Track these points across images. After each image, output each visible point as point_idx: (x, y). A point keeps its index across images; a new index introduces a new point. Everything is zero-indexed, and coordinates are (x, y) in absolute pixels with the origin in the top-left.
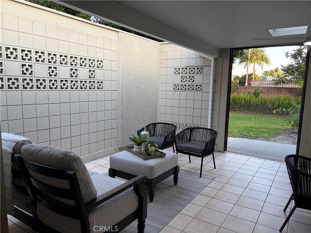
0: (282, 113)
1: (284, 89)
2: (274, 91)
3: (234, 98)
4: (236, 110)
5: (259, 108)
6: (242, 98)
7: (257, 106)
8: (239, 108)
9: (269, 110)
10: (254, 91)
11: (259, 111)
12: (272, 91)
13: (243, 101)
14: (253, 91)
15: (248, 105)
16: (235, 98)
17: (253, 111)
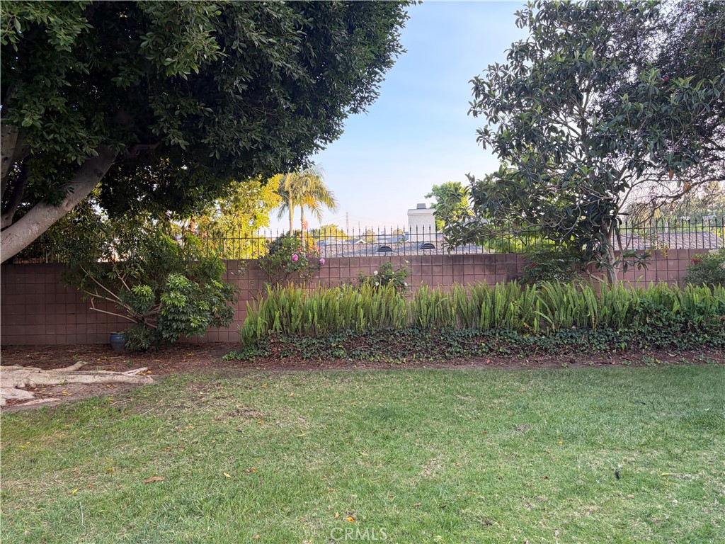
0: (509, 351)
1: (471, 262)
2: (440, 268)
3: (323, 305)
4: (338, 358)
5: (423, 338)
6: (357, 305)
7: (417, 332)
8: (349, 348)
9: (463, 345)
10: (380, 274)
11: (427, 351)
12: (435, 269)
13: (362, 316)
14: (376, 272)
15: (384, 331)
16: (327, 305)
17: (406, 352)
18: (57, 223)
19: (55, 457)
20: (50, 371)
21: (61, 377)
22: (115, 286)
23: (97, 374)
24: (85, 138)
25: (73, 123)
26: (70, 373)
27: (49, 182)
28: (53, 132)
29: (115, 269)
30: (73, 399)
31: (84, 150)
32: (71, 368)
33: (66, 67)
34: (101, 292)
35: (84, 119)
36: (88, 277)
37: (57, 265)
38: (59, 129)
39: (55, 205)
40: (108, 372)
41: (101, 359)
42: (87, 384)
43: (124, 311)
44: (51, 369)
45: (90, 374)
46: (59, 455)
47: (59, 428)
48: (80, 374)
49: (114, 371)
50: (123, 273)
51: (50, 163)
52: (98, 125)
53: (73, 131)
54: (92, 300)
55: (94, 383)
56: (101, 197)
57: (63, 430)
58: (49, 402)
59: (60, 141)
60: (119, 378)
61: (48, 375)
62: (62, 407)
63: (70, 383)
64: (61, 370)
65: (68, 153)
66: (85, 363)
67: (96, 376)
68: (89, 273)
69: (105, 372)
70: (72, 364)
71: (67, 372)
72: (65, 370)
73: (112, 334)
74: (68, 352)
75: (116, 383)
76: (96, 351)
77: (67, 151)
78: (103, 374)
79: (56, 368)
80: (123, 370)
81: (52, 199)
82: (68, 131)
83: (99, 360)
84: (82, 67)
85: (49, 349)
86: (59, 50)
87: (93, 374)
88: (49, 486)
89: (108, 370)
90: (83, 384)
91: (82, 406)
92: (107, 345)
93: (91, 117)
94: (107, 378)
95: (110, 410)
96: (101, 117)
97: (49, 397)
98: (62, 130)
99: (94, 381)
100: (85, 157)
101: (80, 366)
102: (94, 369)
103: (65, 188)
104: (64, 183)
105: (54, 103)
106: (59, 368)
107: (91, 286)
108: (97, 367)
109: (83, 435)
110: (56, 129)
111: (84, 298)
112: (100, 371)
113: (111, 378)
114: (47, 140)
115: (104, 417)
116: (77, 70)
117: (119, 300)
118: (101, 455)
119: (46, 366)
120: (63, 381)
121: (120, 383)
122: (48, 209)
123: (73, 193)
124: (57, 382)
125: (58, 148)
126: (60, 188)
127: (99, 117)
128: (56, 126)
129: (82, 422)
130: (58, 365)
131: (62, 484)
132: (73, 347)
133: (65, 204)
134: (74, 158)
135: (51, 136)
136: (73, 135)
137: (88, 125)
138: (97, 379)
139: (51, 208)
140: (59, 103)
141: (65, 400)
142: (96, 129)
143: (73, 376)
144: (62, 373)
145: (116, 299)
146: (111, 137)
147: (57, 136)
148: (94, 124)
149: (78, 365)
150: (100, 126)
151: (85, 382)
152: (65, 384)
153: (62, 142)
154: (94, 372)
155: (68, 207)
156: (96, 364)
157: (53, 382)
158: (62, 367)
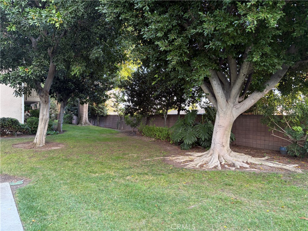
18: (261, 99)
19: (259, 193)
20: (255, 158)
21: (260, 161)
22: (284, 126)
23: (275, 163)
24: (277, 62)
25: (272, 57)
26: (263, 161)
27: (260, 82)
28: (264, 62)
29: (284, 118)
30: (265, 171)
31: (276, 67)
32: (263, 159)
33: (272, 34)
34: (277, 128)
35: (277, 54)
36: (272, 121)
37: (258, 116)
38: (266, 60)
39: (261, 91)
40: (280, 163)
41: (276, 157)
42: (271, 167)
43: (288, 138)
44: (256, 157)
45: (272, 163)
46: (261, 193)
47: (260, 182)
48: (267, 162)
49: (282, 163)
50: (288, 120)
51: (261, 75)
52: (283, 56)
53: (272, 60)
54: (273, 131)
55: (273, 167)
56: (279, 87)
57: (262, 183)
58: (255, 171)
59: (266, 65)
60: (285, 167)
61: (254, 159)
62: (261, 174)
63: (263, 165)
64: (259, 158)
65: (269, 70)
66: (269, 157)
67: (275, 164)
68: (272, 120)
69: (278, 163)
70: (264, 157)
71: (262, 160)
72: (261, 159)
73: (280, 147)
74: (261, 152)
75: (283, 169)
76: (273, 153)
77: (269, 69)
78: (277, 164)
79: (257, 157)
80: (286, 164)
81: (260, 89)
82: (270, 61)
83: (275, 157)
84: (279, 32)
85: (254, 149)
86: (270, 27)
87: (273, 163)
88: (257, 205)
89: (279, 162)
90: (269, 166)
91: (269, 176)
92: (278, 151)
93: (280, 53)
94: (279, 166)
95: (281, 180)
96: (284, 52)
97: (255, 168)
98: (268, 61)
99: (274, 166)
100: (276, 71)
101: (267, 158)
102: (273, 161)
103: (265, 84)
104: (265, 82)
105: (266, 50)
106: (258, 157)
107: (273, 125)
108: (274, 160)
109: (270, 188)
110: (265, 61)
111: (269, 130)
112: (276, 162)
113: (281, 166)
114: (261, 66)
115: (279, 183)
116: (277, 34)
117: (285, 132)
118: (278, 199)
119: (253, 156)
120: (261, 163)
121: (285, 169)
122: (258, 93)
123: (269, 86)
124: (258, 163)
125: (265, 68)
126: (264, 84)
127: (283, 52)
128: (265, 59)
129: (269, 182)
130: (258, 156)
131: (262, 206)
132: (263, 150)
133: (265, 91)
134: (271, 72)
135: (263, 64)
136: (272, 62)
137: (278, 57)
138: (275, 165)
139: (260, 92)
140: (268, 49)
141: (262, 171)
142: (282, 58)
143: (265, 162)
144: (260, 160)
145: (283, 131)
146: (288, 60)
147: (265, 63)
148: (281, 56)
149: (266, 158)
150: (284, 56)
151: (270, 165)
152: (261, 165)
153: (267, 65)
154: (273, 162)
155: (266, 92)
156: (274, 159)
157: (257, 163)
158: (260, 157)
